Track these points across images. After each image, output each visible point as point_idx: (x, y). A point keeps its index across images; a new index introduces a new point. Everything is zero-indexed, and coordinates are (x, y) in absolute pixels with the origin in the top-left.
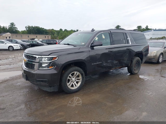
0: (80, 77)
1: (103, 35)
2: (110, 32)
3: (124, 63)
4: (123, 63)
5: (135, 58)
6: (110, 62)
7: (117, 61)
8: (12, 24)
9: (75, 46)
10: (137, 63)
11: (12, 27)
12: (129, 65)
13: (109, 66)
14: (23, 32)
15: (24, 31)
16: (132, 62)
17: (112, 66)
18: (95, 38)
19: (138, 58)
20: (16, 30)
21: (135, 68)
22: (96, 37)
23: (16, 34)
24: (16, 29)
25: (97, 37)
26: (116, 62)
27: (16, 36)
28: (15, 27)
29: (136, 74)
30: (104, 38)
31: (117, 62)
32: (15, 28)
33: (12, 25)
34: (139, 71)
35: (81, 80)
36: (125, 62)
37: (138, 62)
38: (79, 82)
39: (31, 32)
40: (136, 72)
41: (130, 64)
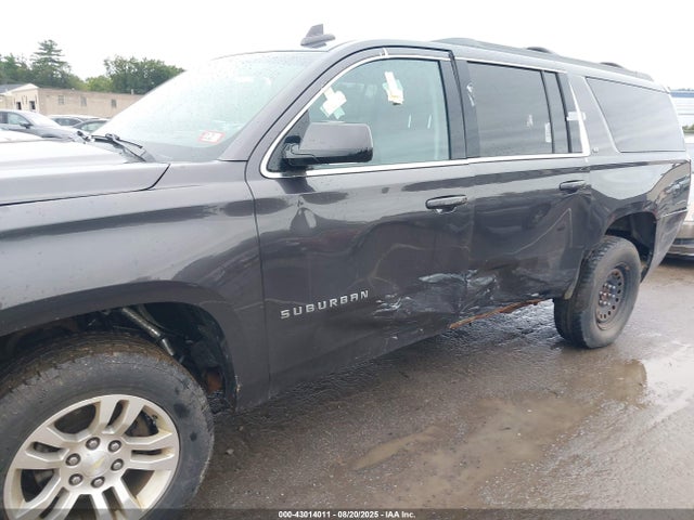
0: (167, 435)
1: (389, 76)
2: (452, 57)
3: (538, 281)
4: (531, 284)
5: (606, 245)
6: (439, 283)
7: (487, 269)
8: (49, 47)
9: (141, 159)
10: (614, 279)
11: (46, 60)
12: (569, 295)
13: (428, 314)
14: (96, 86)
15: (101, 78)
16: (586, 270)
17: (450, 310)
18: (323, 98)
19: (624, 248)
20: (63, 73)
21: (602, 305)
22: (327, 90)
23: (61, 92)
24: (65, 69)
25: (335, 88)
26: (484, 281)
27: (61, 101)
28: (61, 59)
29: (608, 344)
30: (400, 100)
31: (490, 279)
32: (62, 63)
33: (49, 53)
34: (621, 329)
35: (172, 456)
36: (546, 275)
37: (624, 271)
38: (151, 473)
39: (126, 86)
40: (606, 332)
41: (572, 288)
